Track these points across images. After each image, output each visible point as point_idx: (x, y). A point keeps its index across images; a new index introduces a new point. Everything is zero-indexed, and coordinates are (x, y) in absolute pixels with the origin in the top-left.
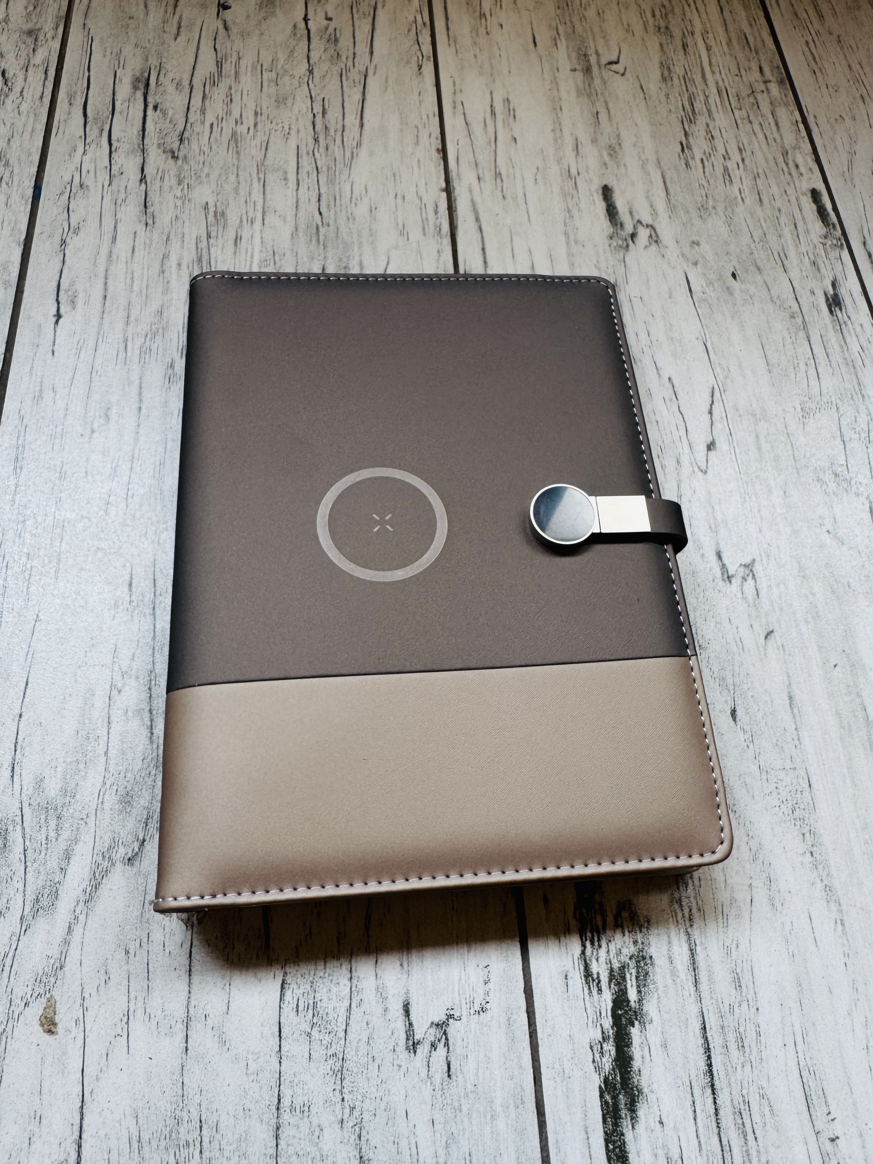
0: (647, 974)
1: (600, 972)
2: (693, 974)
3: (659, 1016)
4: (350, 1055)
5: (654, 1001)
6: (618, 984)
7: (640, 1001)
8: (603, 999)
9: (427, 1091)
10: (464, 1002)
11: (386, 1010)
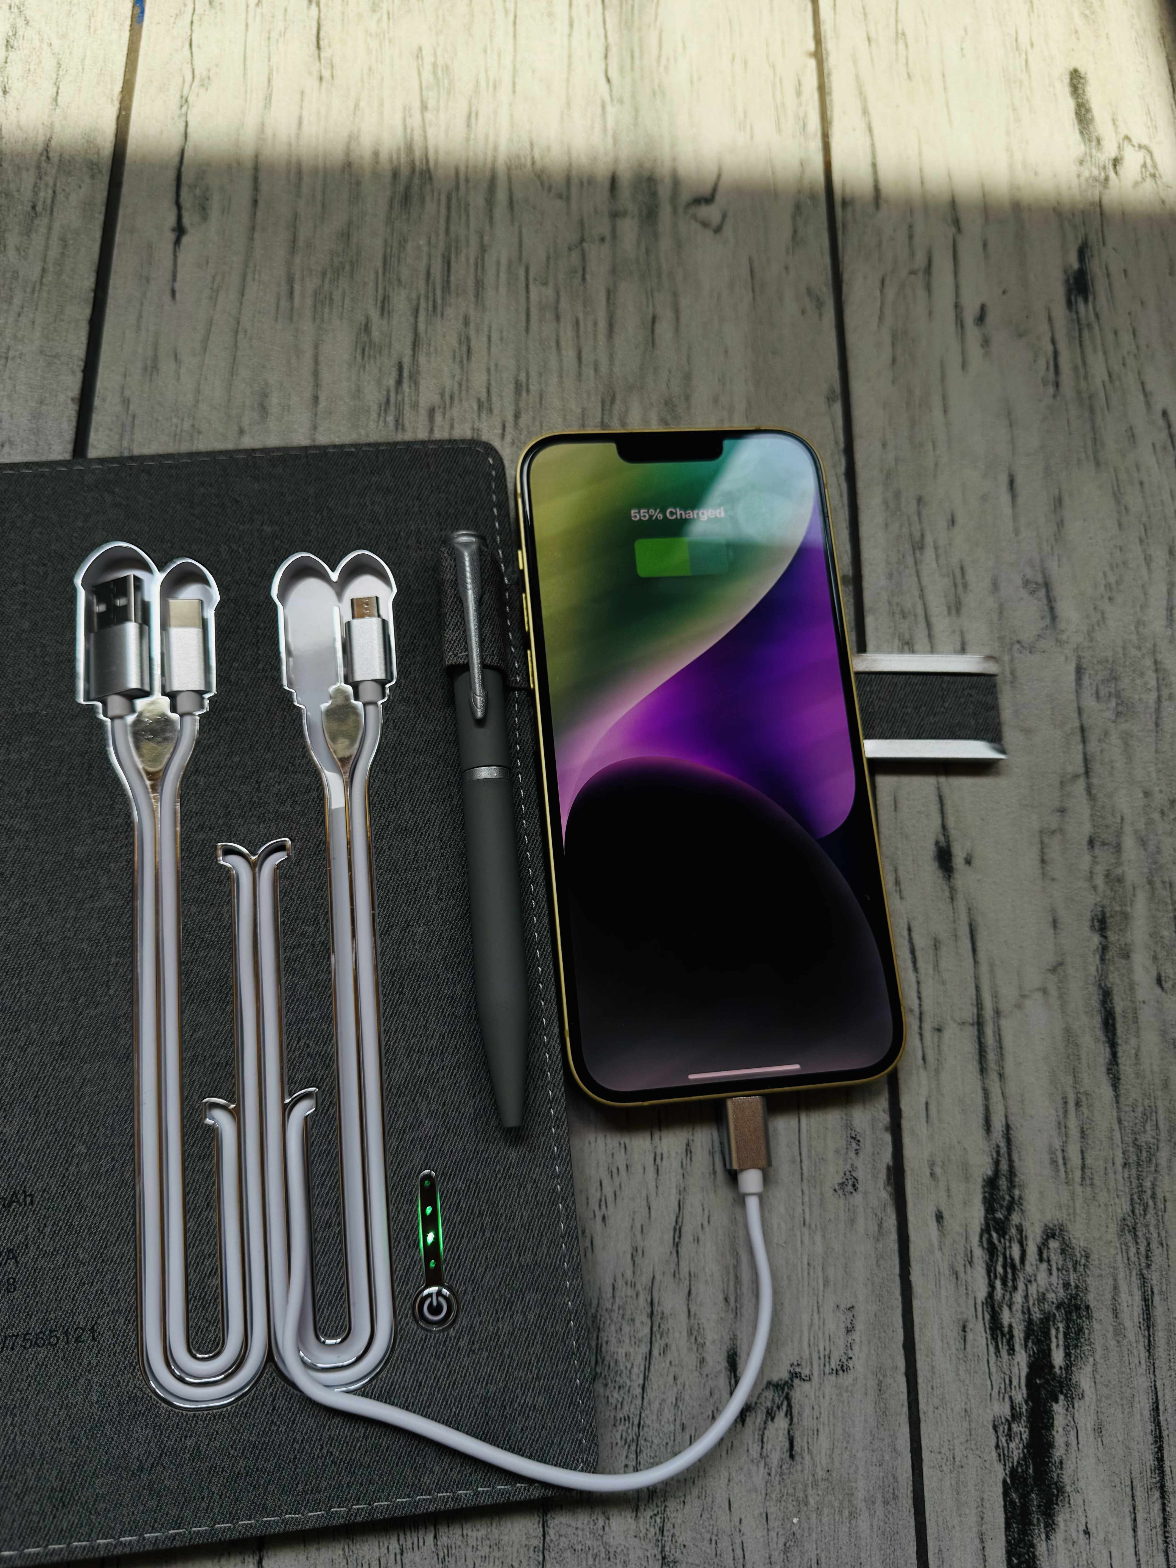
0: (1080, 1330)
1: (1014, 1325)
2: (1146, 1333)
3: (1093, 1390)
4: (650, 1419)
5: (1089, 1369)
6: (1038, 1342)
7: (1068, 1367)
8: (1015, 1362)
9: (759, 1476)
10: (815, 1356)
11: (702, 1361)
